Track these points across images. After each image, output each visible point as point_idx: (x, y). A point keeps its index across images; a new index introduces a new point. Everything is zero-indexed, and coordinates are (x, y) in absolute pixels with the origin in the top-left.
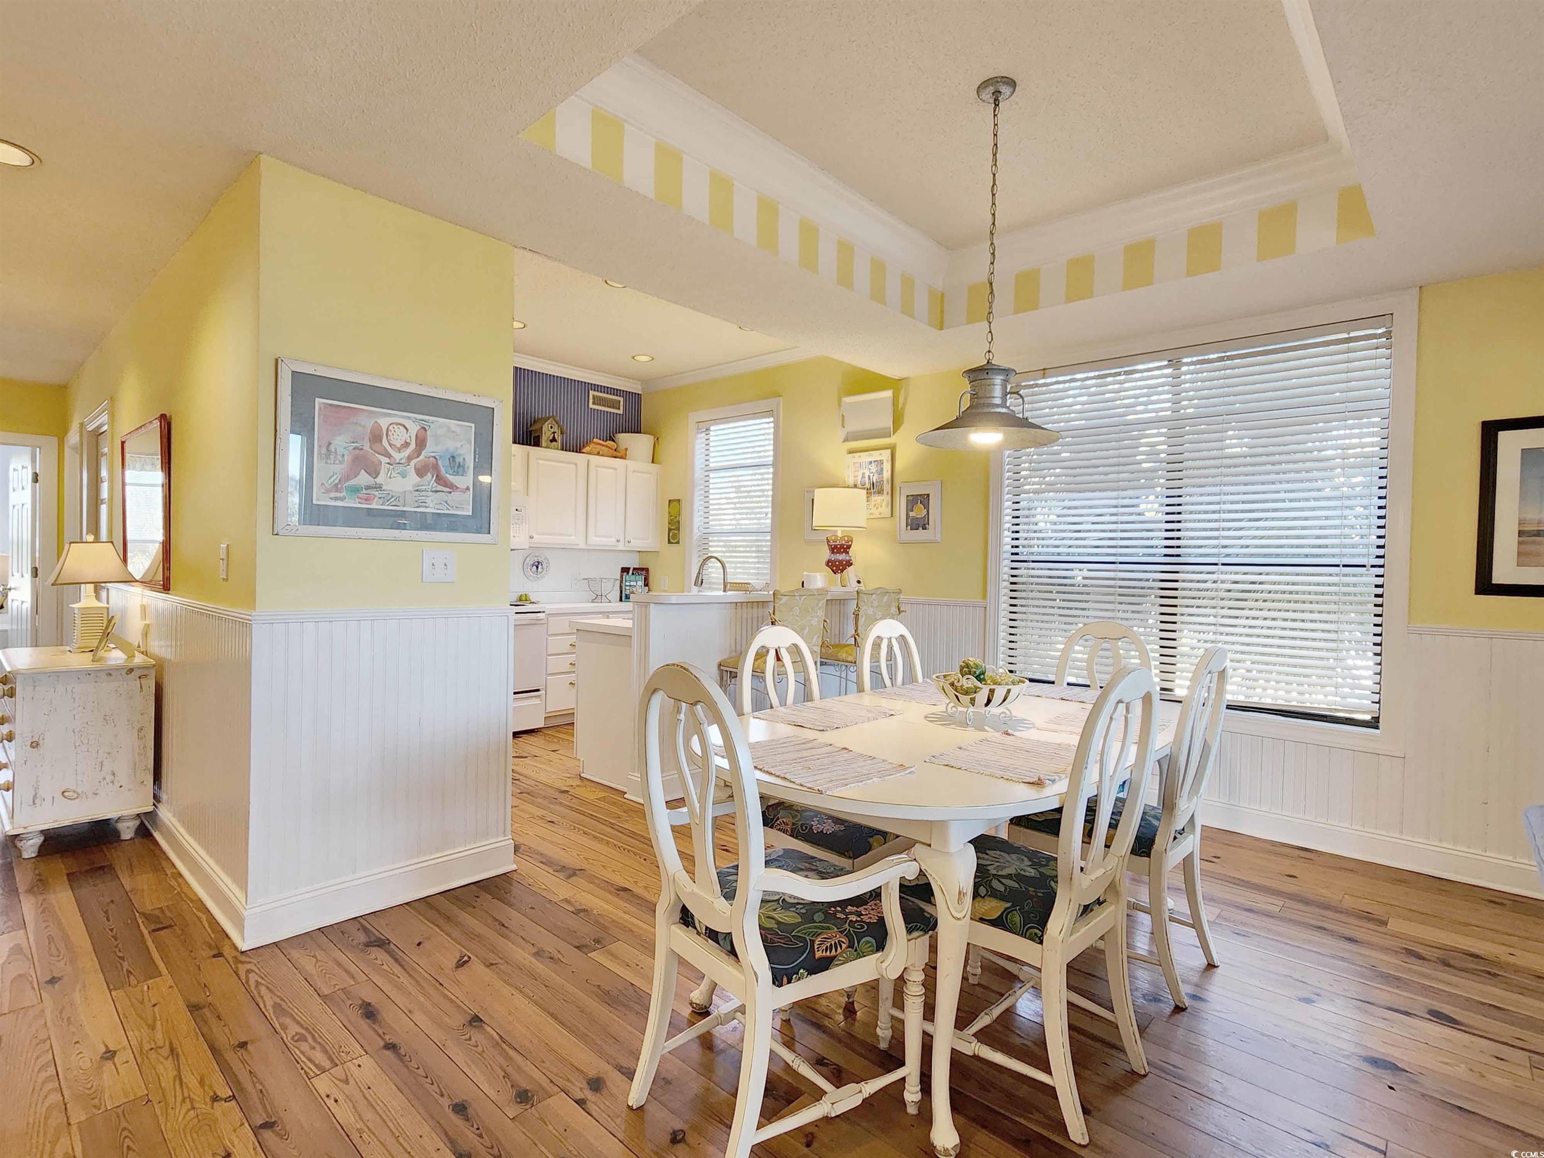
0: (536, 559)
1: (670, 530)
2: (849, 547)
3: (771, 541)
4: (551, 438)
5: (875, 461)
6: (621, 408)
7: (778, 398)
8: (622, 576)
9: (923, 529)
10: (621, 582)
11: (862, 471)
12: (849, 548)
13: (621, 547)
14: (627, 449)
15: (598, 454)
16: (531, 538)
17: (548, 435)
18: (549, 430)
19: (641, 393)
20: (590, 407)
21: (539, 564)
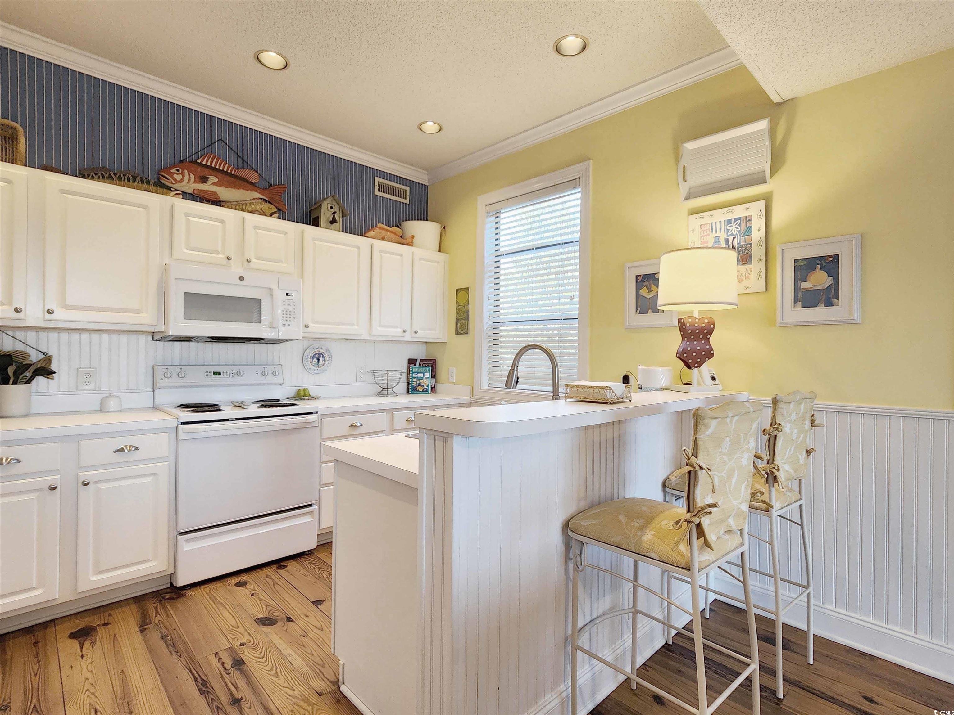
0: (316, 350)
1: (457, 320)
2: (711, 332)
3: (579, 328)
4: (331, 219)
5: (736, 220)
6: (408, 197)
7: (587, 162)
8: (409, 367)
9: (826, 305)
10: (408, 374)
11: (714, 235)
12: (711, 334)
13: (407, 337)
14: (413, 237)
15: (383, 239)
16: (307, 327)
17: (328, 216)
18: (328, 210)
19: (427, 184)
20: (375, 193)
21: (320, 356)
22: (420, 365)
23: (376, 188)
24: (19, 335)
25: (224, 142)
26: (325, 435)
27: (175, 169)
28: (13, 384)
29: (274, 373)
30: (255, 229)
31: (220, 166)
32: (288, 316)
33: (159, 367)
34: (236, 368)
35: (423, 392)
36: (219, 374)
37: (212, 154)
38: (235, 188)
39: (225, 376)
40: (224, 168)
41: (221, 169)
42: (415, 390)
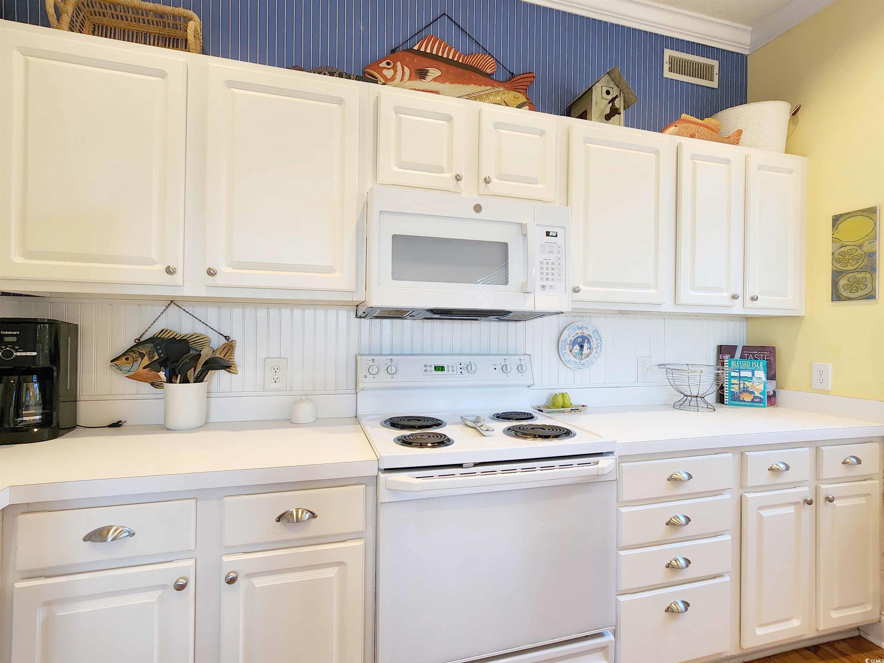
0: (578, 331)
1: (837, 273)
4: (608, 109)
6: (716, 77)
8: (720, 360)
10: (719, 370)
13: (735, 308)
16: (576, 290)
17: (602, 107)
18: (603, 98)
19: (746, 52)
20: (665, 75)
21: (583, 341)
22: (742, 357)
23: (666, 66)
24: (199, 311)
25: (449, 18)
26: (626, 496)
27: (385, 62)
28: (180, 383)
29: (520, 368)
30: (496, 129)
31: (443, 53)
32: (550, 271)
33: (364, 358)
34: (465, 360)
35: (753, 404)
36: (442, 368)
37: (432, 36)
38: (463, 84)
39: (451, 372)
40: (448, 54)
41: (445, 56)
42: (736, 398)
